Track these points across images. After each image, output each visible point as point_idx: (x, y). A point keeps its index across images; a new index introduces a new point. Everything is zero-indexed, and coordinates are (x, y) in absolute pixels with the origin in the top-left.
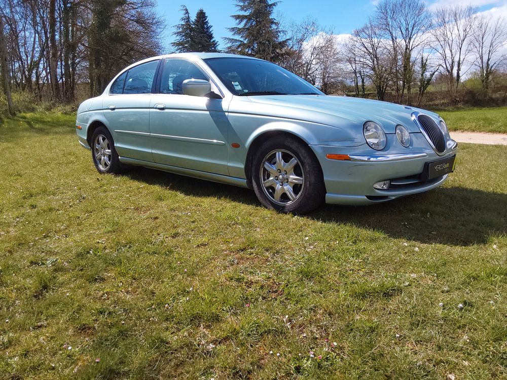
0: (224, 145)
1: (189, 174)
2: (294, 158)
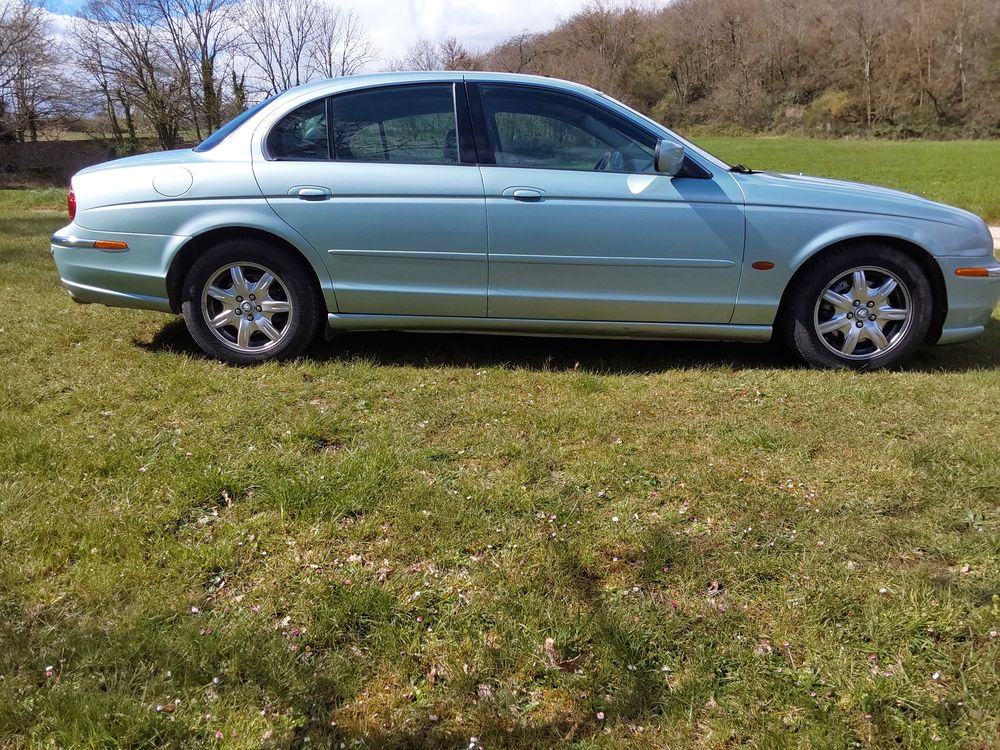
0: (733, 266)
1: (632, 333)
2: (892, 280)
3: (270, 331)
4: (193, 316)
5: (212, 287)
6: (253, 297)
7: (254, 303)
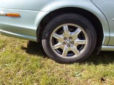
3: (76, 51)
4: (46, 45)
5: (55, 34)
6: (71, 38)
7: (71, 40)
